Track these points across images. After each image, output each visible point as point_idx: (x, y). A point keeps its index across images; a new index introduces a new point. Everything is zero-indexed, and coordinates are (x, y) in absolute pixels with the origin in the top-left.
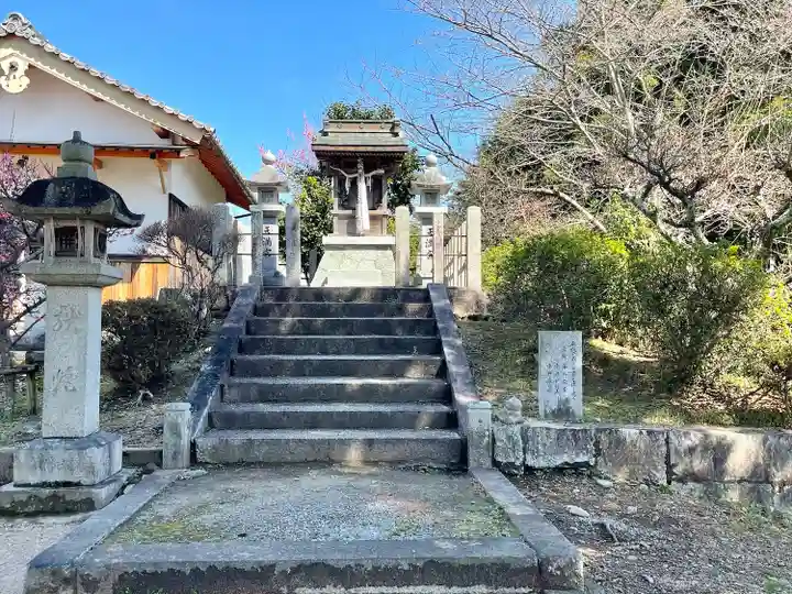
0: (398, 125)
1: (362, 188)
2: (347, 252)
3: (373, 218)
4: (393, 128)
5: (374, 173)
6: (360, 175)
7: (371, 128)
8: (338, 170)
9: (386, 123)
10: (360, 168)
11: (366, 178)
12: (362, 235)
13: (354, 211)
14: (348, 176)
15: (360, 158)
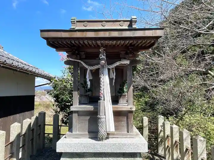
0: (135, 22)
1: (105, 80)
3: (117, 114)
4: (130, 25)
5: (118, 64)
6: (103, 67)
7: (111, 26)
8: (78, 61)
9: (124, 21)
10: (103, 59)
11: (109, 70)
12: (107, 138)
13: (96, 106)
14: (89, 68)
15: (102, 46)
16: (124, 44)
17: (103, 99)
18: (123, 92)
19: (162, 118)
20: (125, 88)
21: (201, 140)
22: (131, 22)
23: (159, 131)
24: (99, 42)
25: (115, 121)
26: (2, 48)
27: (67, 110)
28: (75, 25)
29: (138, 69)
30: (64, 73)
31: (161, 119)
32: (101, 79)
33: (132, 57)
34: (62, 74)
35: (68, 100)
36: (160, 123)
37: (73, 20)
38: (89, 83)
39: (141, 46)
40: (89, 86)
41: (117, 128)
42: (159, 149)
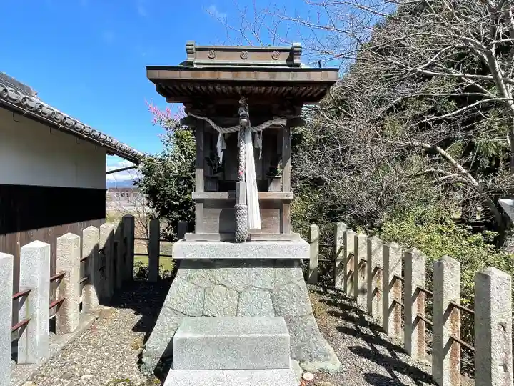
0: (299, 53)
1: (247, 153)
2: (219, 273)
3: (265, 205)
4: (290, 59)
5: (267, 124)
6: (244, 129)
7: (259, 58)
8: (203, 118)
9: (281, 51)
10: (244, 116)
11: (253, 134)
12: (248, 240)
13: (232, 192)
14: (221, 131)
15: (242, 95)
16: (277, 92)
17: (244, 179)
18: (276, 173)
19: (343, 226)
20: (278, 166)
21: (393, 248)
22: (293, 53)
23: (338, 249)
24: (238, 89)
25: (262, 217)
26: (36, 94)
27: (173, 214)
28: (193, 57)
29: (304, 140)
30: (167, 145)
31: (341, 228)
32: (241, 148)
33: (290, 114)
34: (163, 148)
35: (176, 195)
36: (340, 234)
37: (190, 47)
38: (221, 155)
39: (305, 95)
40: (221, 160)
41: (264, 226)
42: (336, 280)
